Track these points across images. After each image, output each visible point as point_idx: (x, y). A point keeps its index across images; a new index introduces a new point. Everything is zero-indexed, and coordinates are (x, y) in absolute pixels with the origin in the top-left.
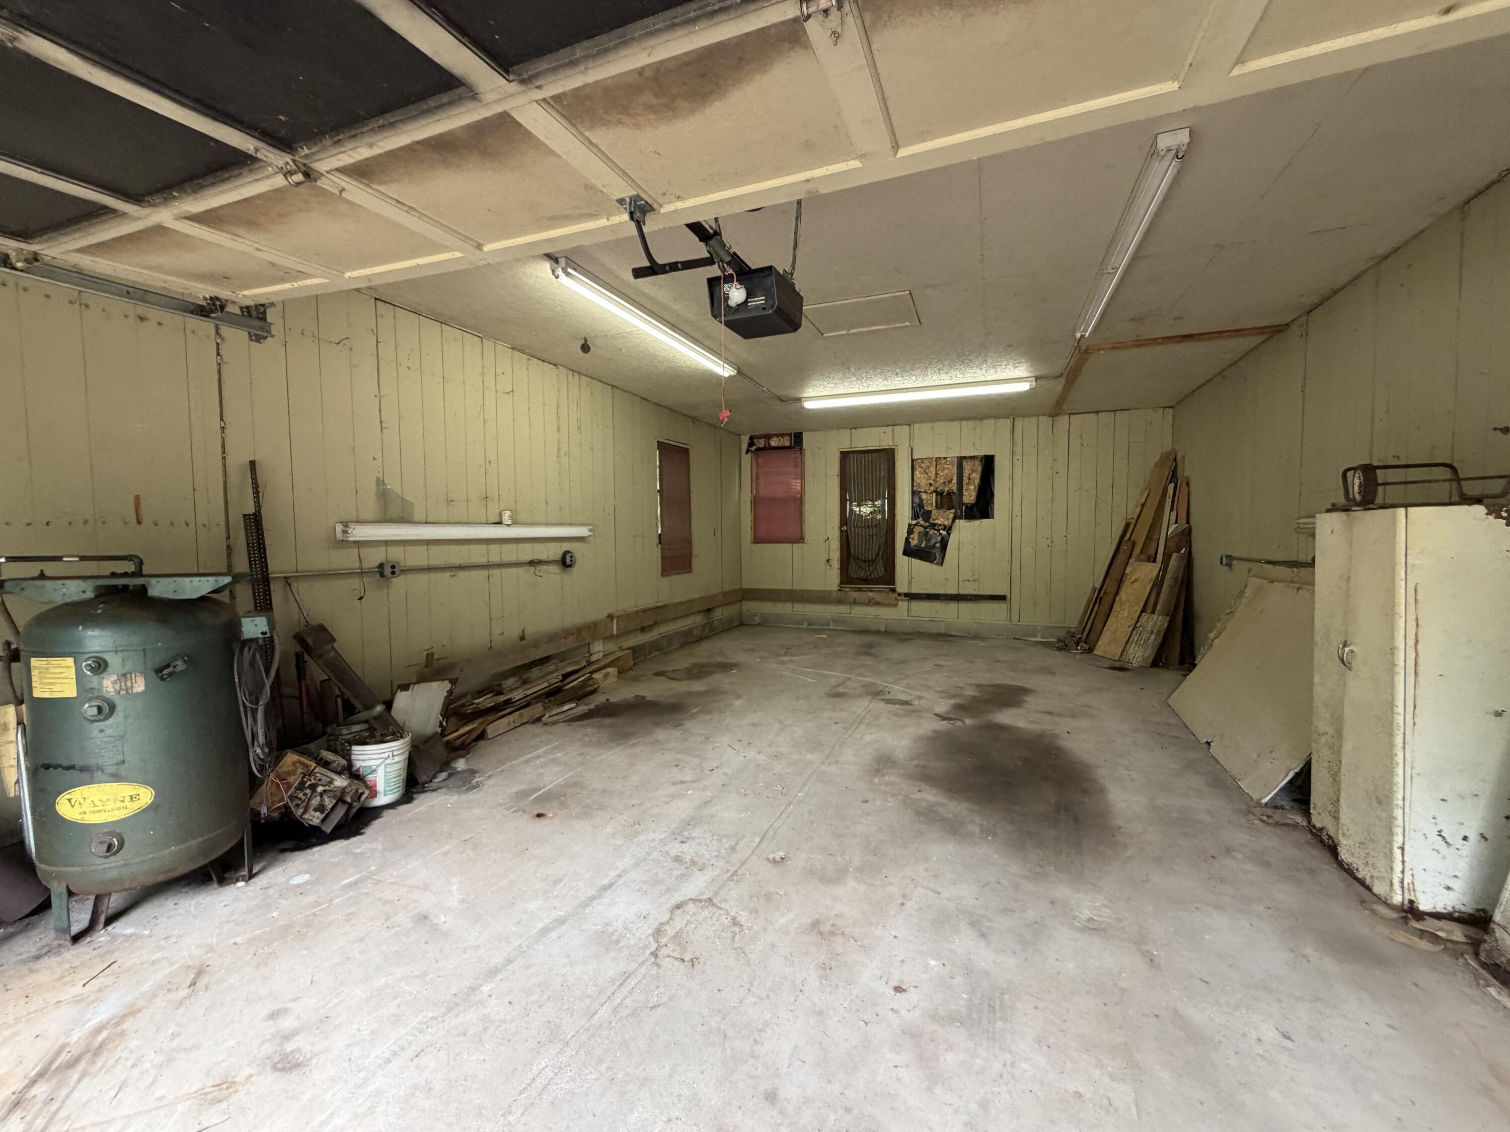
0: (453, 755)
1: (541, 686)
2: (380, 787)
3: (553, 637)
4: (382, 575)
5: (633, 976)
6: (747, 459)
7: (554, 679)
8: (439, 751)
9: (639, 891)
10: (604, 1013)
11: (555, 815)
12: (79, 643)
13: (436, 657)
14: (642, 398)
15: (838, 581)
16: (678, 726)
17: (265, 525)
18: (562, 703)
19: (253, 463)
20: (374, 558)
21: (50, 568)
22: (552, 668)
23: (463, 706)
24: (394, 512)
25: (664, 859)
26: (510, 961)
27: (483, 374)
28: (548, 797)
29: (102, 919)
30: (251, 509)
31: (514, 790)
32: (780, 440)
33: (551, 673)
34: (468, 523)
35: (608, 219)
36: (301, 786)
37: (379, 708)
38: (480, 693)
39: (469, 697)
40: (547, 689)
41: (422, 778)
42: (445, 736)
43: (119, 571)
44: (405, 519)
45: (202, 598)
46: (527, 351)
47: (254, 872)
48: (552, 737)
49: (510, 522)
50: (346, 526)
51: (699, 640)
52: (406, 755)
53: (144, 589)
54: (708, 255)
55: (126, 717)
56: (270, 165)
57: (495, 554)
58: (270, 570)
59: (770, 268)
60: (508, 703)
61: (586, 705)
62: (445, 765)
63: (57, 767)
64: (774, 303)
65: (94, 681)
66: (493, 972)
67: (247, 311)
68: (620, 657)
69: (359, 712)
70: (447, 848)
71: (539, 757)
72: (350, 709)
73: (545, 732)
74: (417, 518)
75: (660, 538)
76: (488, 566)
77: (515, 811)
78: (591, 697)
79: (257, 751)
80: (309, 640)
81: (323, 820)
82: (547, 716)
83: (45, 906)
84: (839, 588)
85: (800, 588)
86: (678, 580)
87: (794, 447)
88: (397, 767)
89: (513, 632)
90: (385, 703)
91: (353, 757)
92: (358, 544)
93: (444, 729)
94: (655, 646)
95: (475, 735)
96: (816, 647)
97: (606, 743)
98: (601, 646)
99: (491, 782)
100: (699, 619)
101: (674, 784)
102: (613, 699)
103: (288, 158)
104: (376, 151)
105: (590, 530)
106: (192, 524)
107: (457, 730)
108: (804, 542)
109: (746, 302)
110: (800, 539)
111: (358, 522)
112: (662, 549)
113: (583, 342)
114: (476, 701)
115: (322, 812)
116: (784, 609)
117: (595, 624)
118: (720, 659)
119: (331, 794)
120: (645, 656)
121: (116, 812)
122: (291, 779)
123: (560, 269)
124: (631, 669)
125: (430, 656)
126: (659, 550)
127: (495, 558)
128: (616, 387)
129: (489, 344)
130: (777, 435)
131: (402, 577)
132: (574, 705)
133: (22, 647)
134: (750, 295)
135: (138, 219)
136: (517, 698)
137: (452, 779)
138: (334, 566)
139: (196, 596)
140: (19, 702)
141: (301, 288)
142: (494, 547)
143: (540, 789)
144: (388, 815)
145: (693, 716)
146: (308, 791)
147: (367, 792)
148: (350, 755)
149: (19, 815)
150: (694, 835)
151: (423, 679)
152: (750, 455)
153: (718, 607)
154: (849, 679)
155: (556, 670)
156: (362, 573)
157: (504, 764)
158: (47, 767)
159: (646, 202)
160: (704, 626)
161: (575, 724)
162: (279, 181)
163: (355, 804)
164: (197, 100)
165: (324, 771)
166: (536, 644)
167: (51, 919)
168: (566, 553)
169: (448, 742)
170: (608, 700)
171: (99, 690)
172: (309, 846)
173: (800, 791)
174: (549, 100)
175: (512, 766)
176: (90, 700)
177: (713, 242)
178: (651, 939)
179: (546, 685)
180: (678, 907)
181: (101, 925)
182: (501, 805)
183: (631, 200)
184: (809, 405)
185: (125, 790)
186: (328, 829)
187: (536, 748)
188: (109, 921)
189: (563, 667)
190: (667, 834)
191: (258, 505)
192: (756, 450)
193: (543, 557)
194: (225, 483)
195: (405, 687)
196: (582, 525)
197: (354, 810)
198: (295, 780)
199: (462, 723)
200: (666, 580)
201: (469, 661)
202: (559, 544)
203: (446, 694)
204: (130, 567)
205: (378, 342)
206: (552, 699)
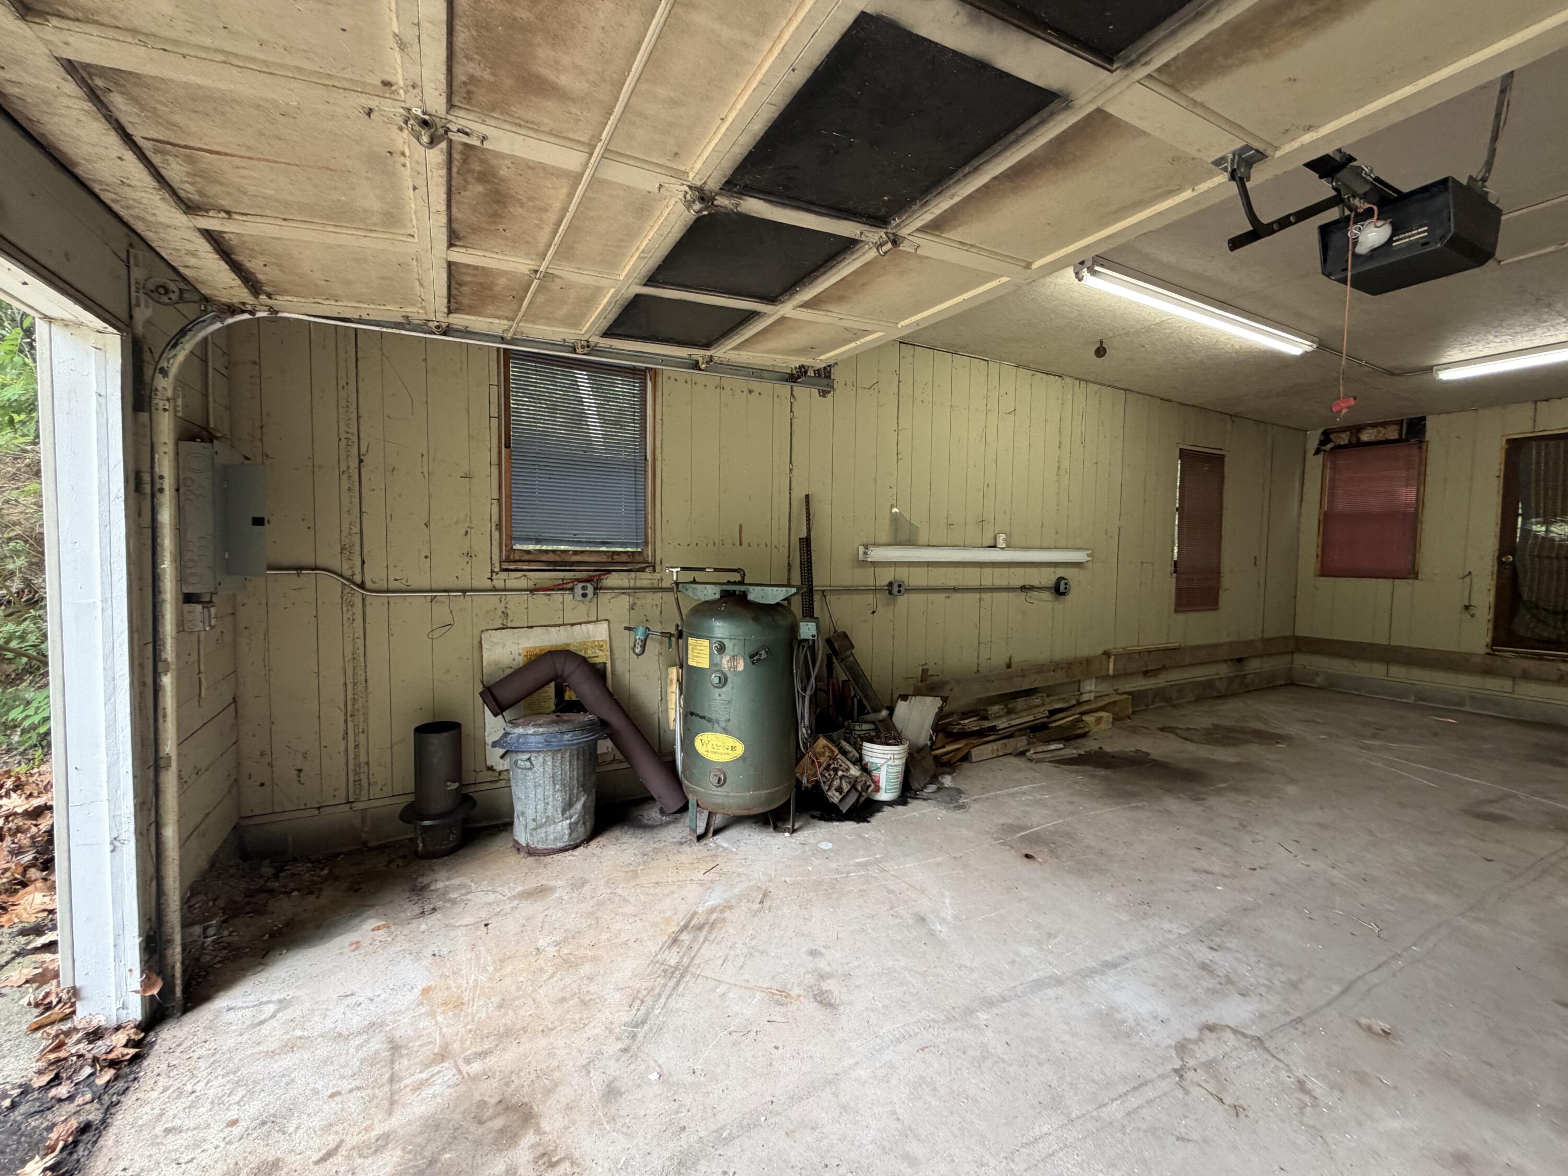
0: (940, 770)
1: (1026, 718)
2: (883, 784)
3: (1040, 669)
4: (890, 593)
5: (1150, 1085)
6: (1315, 464)
7: (1040, 714)
8: (929, 762)
9: (1153, 986)
10: (1114, 1110)
11: (1045, 861)
12: (711, 629)
13: (929, 673)
14: (1162, 399)
15: (1488, 639)
16: (1197, 799)
17: (813, 547)
18: (1049, 741)
19: (807, 496)
20: (886, 575)
21: (698, 576)
22: (1038, 701)
23: (950, 724)
24: (903, 537)
25: (1186, 960)
26: (1004, 1000)
27: (987, 397)
28: (1034, 839)
29: (712, 829)
30: (804, 534)
31: (1002, 821)
32: (1379, 432)
33: (1037, 706)
34: (964, 547)
35: (1193, 190)
36: (827, 768)
37: (884, 713)
38: (965, 715)
39: (955, 717)
40: (1031, 724)
41: (915, 786)
42: (933, 750)
43: (732, 580)
44: (911, 543)
45: (778, 604)
46: (1031, 365)
47: (796, 827)
48: (1037, 775)
49: (1004, 546)
50: (866, 548)
51: (1222, 697)
52: (904, 761)
53: (744, 594)
54: (1334, 193)
55: (733, 688)
56: (867, 243)
57: (988, 578)
58: (814, 584)
59: (1444, 181)
60: (993, 729)
61: (1076, 748)
62: (934, 779)
63: (697, 715)
64: (1449, 230)
65: (717, 658)
66: (989, 1003)
67: (818, 372)
68: (1115, 702)
69: (868, 713)
70: (939, 859)
71: (1024, 793)
72: (862, 710)
73: (1030, 769)
74: (921, 542)
75: (1175, 565)
76: (980, 589)
77: (1003, 844)
78: (1079, 741)
79: (803, 731)
80: (836, 645)
81: (841, 801)
82: (1032, 751)
83: (684, 809)
84: (1489, 651)
85: (1405, 643)
86: (1194, 618)
87: (1407, 440)
88: (895, 769)
89: (1000, 659)
90: (888, 708)
91: (863, 752)
92: (874, 564)
93: (933, 743)
94: (1160, 695)
95: (960, 755)
96: (1435, 734)
97: (1101, 797)
98: (1093, 686)
99: (977, 806)
100: (1224, 670)
101: (1195, 870)
102: (1108, 749)
103: (882, 233)
104: (957, 199)
105: (1088, 555)
106: (769, 545)
107: (943, 747)
108: (1417, 578)
109: (1390, 241)
110: (1412, 573)
111: (875, 544)
112: (1177, 578)
113: (1098, 345)
114: (962, 722)
115: (841, 794)
116: (1375, 671)
117: (1088, 661)
118: (1258, 725)
119: (848, 780)
120: (1147, 705)
121: (724, 756)
122: (822, 760)
123: (1085, 270)
124: (1129, 718)
125: (925, 671)
126: (1174, 581)
127: (987, 583)
128: (1130, 390)
129: (994, 366)
130: (1374, 426)
131: (906, 595)
132: (1061, 746)
133: (684, 629)
134: (1396, 231)
135: (770, 316)
136: (1002, 726)
137: (940, 793)
138: (856, 583)
139: (774, 602)
140: (682, 667)
141: (863, 344)
142: (987, 571)
143: (1027, 829)
144: (887, 809)
145: (1219, 792)
146: (832, 773)
147: (873, 786)
148: (861, 749)
149: (674, 744)
150: (1229, 945)
151: (918, 692)
152: (1320, 457)
153: (1255, 657)
154: (1515, 796)
155: (1043, 705)
156: (876, 590)
157: (988, 792)
158: (692, 714)
159: (1257, 151)
160: (1231, 680)
161: (1067, 767)
162: (873, 253)
163: (864, 794)
164: (830, 208)
165: (843, 758)
166: (1023, 674)
167: (687, 818)
168: (1060, 579)
169: (936, 757)
170: (1101, 748)
171: (721, 666)
172: (831, 820)
173: (1415, 945)
174: (1155, 75)
175: (996, 795)
176: (716, 671)
177: (1344, 174)
178: (1173, 1052)
179: (1031, 718)
180: (1211, 1028)
181: (710, 834)
182: (988, 832)
183: (1234, 155)
184: (1446, 375)
185: (730, 741)
186: (844, 809)
187: (1020, 783)
188: (717, 832)
189: (1050, 703)
190: (1188, 930)
191: (809, 530)
192: (1332, 449)
193: (1036, 583)
194: (790, 513)
195: (904, 697)
196: (1079, 549)
197: (863, 799)
198: (824, 760)
199: (948, 740)
200: (1181, 617)
201: (958, 681)
202: (1052, 569)
203: (937, 710)
204: (736, 577)
205: (899, 381)
206: (1037, 735)
